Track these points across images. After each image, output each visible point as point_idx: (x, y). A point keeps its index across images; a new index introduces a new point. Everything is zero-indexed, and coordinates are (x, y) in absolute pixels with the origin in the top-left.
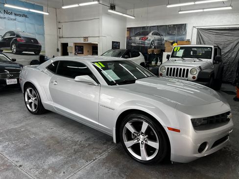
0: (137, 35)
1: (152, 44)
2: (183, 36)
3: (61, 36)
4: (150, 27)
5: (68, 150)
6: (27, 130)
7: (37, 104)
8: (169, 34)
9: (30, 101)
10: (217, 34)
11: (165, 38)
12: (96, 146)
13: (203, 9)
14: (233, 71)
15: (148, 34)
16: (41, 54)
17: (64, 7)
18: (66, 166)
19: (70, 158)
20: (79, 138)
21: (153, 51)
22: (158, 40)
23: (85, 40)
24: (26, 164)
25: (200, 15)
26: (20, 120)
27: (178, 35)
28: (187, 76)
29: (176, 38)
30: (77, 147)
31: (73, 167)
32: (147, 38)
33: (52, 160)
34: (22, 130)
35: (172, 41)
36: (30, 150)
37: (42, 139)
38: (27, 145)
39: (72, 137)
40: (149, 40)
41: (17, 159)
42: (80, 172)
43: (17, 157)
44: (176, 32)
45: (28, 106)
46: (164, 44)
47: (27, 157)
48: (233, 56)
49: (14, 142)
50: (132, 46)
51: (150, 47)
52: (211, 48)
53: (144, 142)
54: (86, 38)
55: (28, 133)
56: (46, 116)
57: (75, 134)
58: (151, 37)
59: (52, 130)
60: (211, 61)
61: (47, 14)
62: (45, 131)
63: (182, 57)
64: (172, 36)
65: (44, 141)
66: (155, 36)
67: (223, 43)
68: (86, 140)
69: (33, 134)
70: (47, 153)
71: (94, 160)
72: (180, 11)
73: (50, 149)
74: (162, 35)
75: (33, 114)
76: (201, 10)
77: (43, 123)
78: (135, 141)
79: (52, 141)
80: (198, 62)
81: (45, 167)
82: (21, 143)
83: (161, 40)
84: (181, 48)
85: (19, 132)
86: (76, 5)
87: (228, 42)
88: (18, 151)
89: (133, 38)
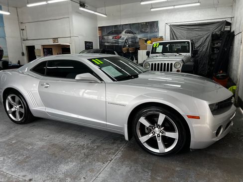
0: (109, 34)
1: (125, 42)
2: (156, 34)
3: (25, 38)
4: (123, 25)
5: (78, 156)
6: (19, 141)
7: (24, 112)
8: (142, 32)
9: (13, 109)
10: (189, 29)
11: (139, 36)
12: (106, 146)
13: (174, 6)
14: (204, 64)
15: (121, 33)
16: (3, 59)
17: (29, 6)
18: (84, 172)
19: (84, 163)
20: (83, 141)
21: (128, 50)
22: (132, 38)
23: (54, 41)
24: (36, 176)
25: (170, 12)
26: (5, 132)
27: (151, 32)
28: (171, 71)
29: (149, 35)
30: (85, 151)
31: (92, 171)
32: (121, 37)
33: (64, 168)
34: (13, 142)
35: (146, 39)
36: (34, 161)
37: (42, 148)
38: (27, 157)
39: (75, 142)
40: (123, 39)
41: (22, 174)
42: (101, 175)
43: (22, 171)
44: (148, 30)
45: (11, 115)
46: (138, 43)
47: (34, 169)
48: (204, 50)
49: (10, 156)
50: (106, 46)
51: (125, 46)
52: (188, 42)
53: (161, 134)
54: (55, 39)
55: (22, 145)
56: (35, 124)
57: (78, 139)
58: (124, 36)
59: (49, 138)
60: (189, 54)
61: (8, 13)
62: (42, 140)
63: (162, 53)
64: (145, 34)
65: (45, 150)
66: (128, 34)
67: (194, 38)
68: (93, 142)
69: (29, 144)
70: (56, 162)
71: (111, 161)
72: (152, 8)
73: (56, 157)
74: (135, 33)
75: (18, 124)
76: (172, 7)
77: (35, 132)
78: (151, 135)
79: (55, 149)
80: (178, 56)
81: (61, 176)
82: (19, 156)
83: (135, 38)
84: (160, 44)
85: (11, 145)
86: (44, 3)
87: (199, 37)
88: (20, 164)
89: (106, 37)
